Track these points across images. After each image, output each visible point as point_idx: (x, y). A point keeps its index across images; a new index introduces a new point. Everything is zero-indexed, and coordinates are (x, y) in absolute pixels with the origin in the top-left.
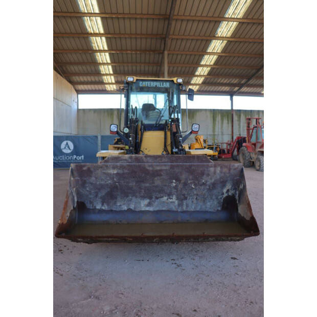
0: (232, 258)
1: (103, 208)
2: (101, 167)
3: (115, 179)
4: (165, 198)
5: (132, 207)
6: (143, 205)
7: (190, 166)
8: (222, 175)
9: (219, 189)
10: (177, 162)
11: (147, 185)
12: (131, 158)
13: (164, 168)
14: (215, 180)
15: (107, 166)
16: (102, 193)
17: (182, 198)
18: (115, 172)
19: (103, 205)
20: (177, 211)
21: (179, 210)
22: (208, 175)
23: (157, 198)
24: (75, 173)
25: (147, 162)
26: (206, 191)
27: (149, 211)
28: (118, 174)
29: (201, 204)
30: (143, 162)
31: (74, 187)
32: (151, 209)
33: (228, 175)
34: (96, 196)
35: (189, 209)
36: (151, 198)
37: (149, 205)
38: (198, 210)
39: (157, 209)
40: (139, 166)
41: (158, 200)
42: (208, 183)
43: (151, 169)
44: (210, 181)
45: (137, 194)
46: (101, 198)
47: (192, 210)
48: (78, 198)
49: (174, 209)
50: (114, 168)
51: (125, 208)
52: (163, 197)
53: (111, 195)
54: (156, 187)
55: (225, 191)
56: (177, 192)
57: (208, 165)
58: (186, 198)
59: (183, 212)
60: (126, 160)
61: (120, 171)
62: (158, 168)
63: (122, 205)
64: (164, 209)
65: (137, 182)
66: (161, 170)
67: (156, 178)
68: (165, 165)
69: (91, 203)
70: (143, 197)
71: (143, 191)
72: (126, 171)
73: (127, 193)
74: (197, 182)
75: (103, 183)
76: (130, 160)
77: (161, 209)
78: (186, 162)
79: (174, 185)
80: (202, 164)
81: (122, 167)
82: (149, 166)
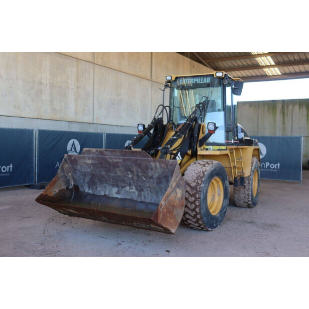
1: (89, 192)
2: (81, 158)
3: (92, 168)
4: (128, 188)
5: (107, 193)
6: (113, 192)
7: (136, 160)
8: (163, 170)
9: (165, 184)
10: (126, 156)
11: (113, 175)
12: (97, 151)
13: (119, 161)
14: (159, 175)
15: (84, 157)
16: (87, 179)
17: (140, 190)
18: (90, 162)
19: (89, 189)
20: (137, 201)
21: (139, 200)
22: (152, 169)
23: (123, 187)
24: (68, 161)
25: (108, 155)
26: (155, 184)
27: (117, 198)
28: (92, 164)
29: (155, 196)
30: (105, 155)
31: (69, 172)
32: (119, 196)
33: (167, 170)
34: (84, 181)
35: (145, 201)
36: (118, 186)
37: (118, 193)
38: (153, 202)
39: (123, 197)
40: (103, 158)
41: (123, 189)
42: (154, 177)
43: (111, 161)
44: (156, 175)
45: (109, 182)
46: (87, 183)
47: (148, 201)
48: (74, 183)
49: (135, 199)
50: (89, 158)
51: (102, 193)
52: (125, 187)
54: (118, 176)
56: (134, 182)
57: (148, 160)
58: (143, 190)
59: (141, 202)
60: (94, 153)
61: (93, 162)
62: (115, 161)
63: (101, 191)
64: (128, 198)
65: (106, 171)
66: (118, 163)
67: (116, 169)
68: (119, 158)
69: (82, 187)
70: (113, 186)
71: (111, 179)
72: (97, 162)
73: (102, 180)
74: (145, 175)
75: (85, 170)
76: (97, 153)
77: (126, 197)
78: (132, 156)
79: (131, 176)
80: (144, 158)
81: (93, 159)
82: (110, 158)
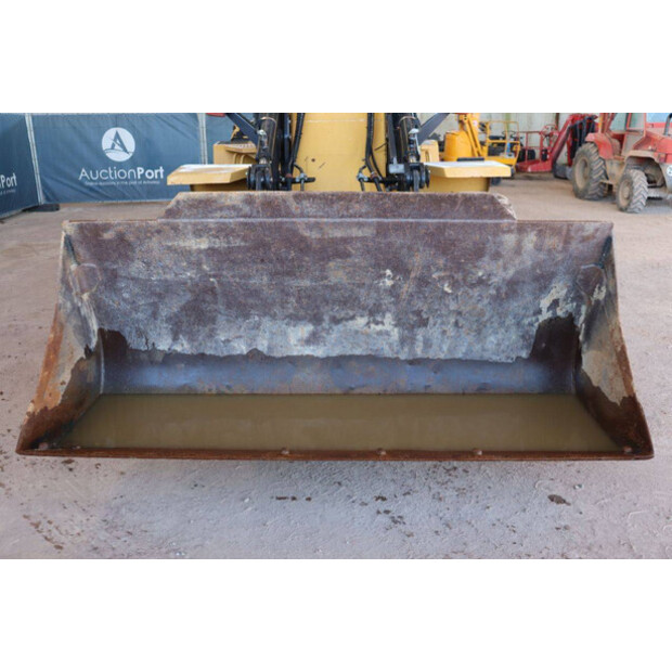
0: (552, 498)
1: (178, 348)
2: (159, 232)
3: (205, 267)
4: (361, 322)
5: (262, 345)
6: (294, 339)
7: (441, 228)
8: (542, 256)
9: (529, 298)
10: (400, 216)
11: (306, 283)
12: (249, 201)
13: (356, 232)
14: (517, 272)
15: (175, 228)
16: (172, 306)
17: (413, 322)
18: (204, 245)
19: (175, 339)
20: (397, 359)
21: (403, 357)
22: (497, 256)
23: (335, 321)
24: (81, 250)
25: (302, 215)
26: (486, 301)
27: (311, 359)
28: (211, 251)
29: (471, 338)
30: (289, 214)
31: (83, 291)
32: (319, 351)
33: (560, 257)
34: (155, 315)
35: (431, 355)
36: (316, 319)
37: (313, 339)
38: (459, 355)
39: (336, 352)
40: (279, 226)
41: (340, 327)
42: (495, 280)
43: (314, 235)
44: (500, 274)
45: (277, 310)
46: (169, 320)
47: (442, 356)
48: (99, 320)
49: (387, 352)
50: (199, 232)
51: (241, 348)
52: (353, 318)
53: (197, 312)
54: (334, 288)
55: (545, 303)
56: (396, 304)
57: (497, 225)
58: (424, 323)
59: (415, 362)
60: (233, 208)
61: (220, 244)
62: (338, 234)
63: (233, 339)
64: (358, 352)
65: (273, 275)
66: (345, 240)
67: (331, 264)
68: (360, 225)
69: (141, 333)
70: (295, 319)
71: (293, 300)
72: (238, 243)
73: (243, 305)
74: (459, 276)
75: (170, 277)
76: (247, 209)
77: (349, 353)
78: (429, 217)
79: (389, 283)
80: (480, 221)
81: (223, 231)
82: (310, 227)
